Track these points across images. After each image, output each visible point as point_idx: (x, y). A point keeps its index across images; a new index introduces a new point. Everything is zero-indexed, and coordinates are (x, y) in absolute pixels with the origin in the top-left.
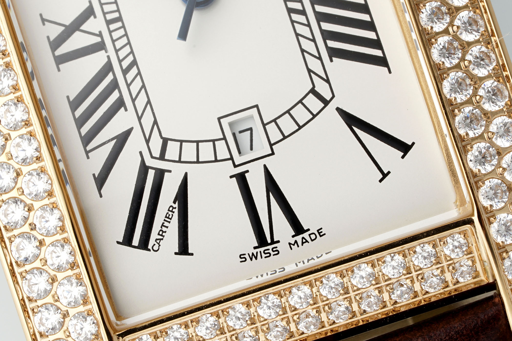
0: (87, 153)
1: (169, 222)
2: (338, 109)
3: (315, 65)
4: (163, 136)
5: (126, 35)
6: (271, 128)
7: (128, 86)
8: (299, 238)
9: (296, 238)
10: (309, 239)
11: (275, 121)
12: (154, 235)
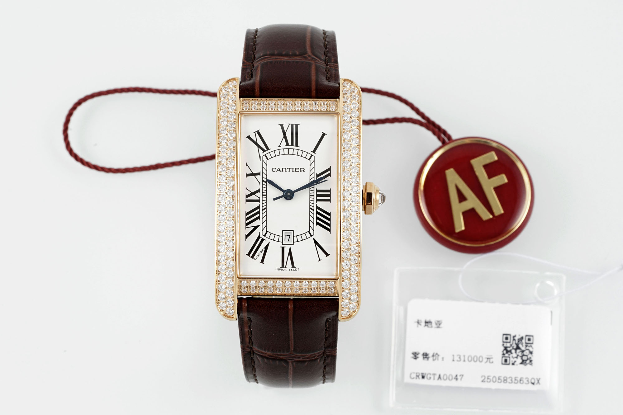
0: (246, 228)
1: (261, 253)
2: (314, 239)
3: (312, 225)
4: (267, 230)
5: (266, 200)
6: (295, 238)
7: (262, 214)
8: (293, 269)
9: (292, 268)
10: (295, 270)
11: (297, 236)
12: (256, 255)
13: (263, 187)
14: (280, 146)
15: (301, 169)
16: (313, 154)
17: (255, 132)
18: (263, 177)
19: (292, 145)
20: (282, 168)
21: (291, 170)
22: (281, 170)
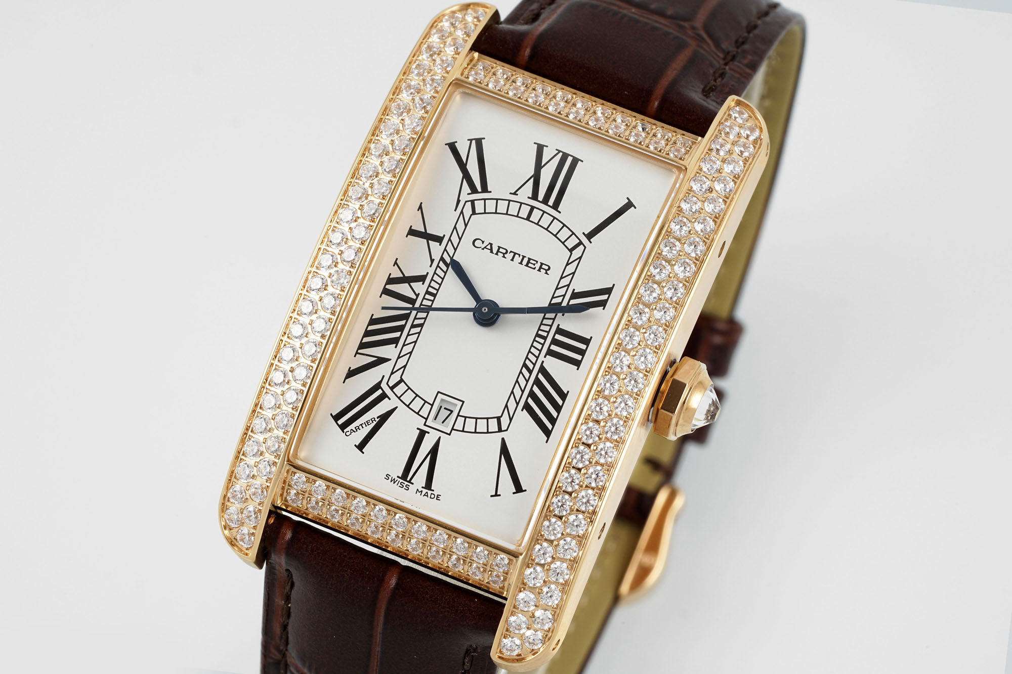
0: (357, 353)
1: (366, 426)
2: (503, 439)
3: (512, 405)
4: (403, 377)
5: (430, 306)
6: (461, 420)
7: (408, 335)
8: (425, 491)
9: (423, 489)
10: (429, 496)
11: (466, 417)
12: (352, 426)
13: (435, 273)
14: (515, 194)
15: (542, 264)
16: (584, 240)
17: (471, 140)
18: (445, 250)
19: (545, 201)
20: (499, 247)
21: (518, 259)
22: (495, 251)
